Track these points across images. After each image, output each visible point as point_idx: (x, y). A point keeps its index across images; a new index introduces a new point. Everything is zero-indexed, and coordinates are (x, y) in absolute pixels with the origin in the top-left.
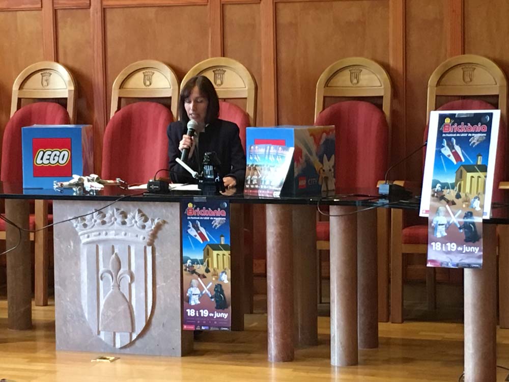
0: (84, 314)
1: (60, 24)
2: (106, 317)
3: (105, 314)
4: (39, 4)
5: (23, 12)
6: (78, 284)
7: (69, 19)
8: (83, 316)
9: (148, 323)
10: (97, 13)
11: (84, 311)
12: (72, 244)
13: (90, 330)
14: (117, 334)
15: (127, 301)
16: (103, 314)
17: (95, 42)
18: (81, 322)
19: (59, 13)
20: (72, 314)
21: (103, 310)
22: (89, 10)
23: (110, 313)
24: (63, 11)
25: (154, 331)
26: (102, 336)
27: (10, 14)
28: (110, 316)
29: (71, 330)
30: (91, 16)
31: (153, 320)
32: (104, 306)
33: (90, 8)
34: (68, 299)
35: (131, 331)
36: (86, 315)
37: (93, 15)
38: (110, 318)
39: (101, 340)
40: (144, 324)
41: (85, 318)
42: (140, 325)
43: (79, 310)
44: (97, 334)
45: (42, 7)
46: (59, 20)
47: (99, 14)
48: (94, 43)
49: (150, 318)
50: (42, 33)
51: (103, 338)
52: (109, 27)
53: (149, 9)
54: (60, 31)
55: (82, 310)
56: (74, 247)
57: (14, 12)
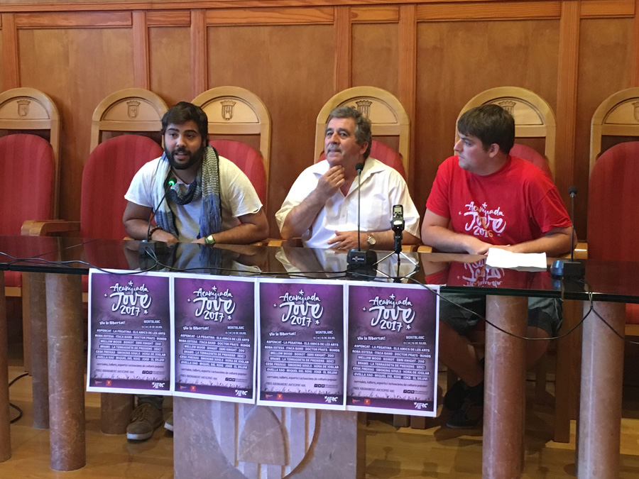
0: (215, 435)
1: (153, 46)
2: (248, 444)
3: (247, 439)
4: (129, 20)
5: (109, 30)
7: (165, 40)
8: (213, 438)
9: (309, 454)
10: (199, 32)
11: (216, 433)
13: (224, 458)
14: (262, 465)
15: (278, 422)
16: (243, 439)
17: (197, 68)
18: (211, 447)
19: (153, 31)
20: (197, 436)
21: (243, 433)
22: (188, 28)
23: (254, 438)
24: (158, 29)
25: (317, 464)
26: (241, 468)
27: (94, 32)
28: (254, 441)
29: (196, 457)
30: (192, 36)
31: (316, 449)
32: (245, 427)
33: (190, 26)
34: (193, 415)
35: (283, 464)
36: (219, 438)
37: (194, 34)
38: (254, 444)
39: (238, 472)
40: (303, 455)
41: (216, 441)
42: (296, 456)
43: (208, 430)
44: (233, 464)
45: (132, 25)
46: (153, 40)
47: (202, 33)
48: (194, 68)
49: (311, 446)
50: (133, 56)
51: (242, 471)
52: (212, 49)
53: (262, 28)
54: (154, 54)
55: (213, 431)
57: (99, 30)
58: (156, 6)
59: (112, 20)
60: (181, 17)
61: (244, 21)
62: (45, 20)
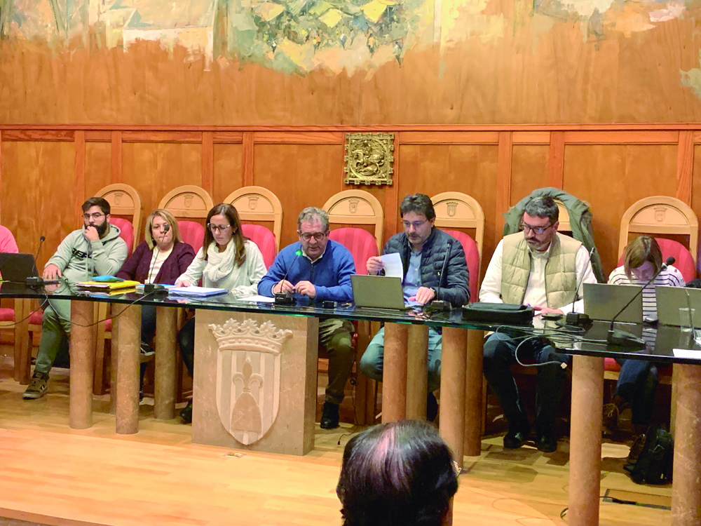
2: (237, 416)
3: (236, 414)
4: (200, 138)
5: (186, 144)
6: (214, 385)
7: (225, 152)
10: (248, 147)
11: (218, 409)
12: (210, 349)
15: (255, 403)
16: (234, 413)
20: (207, 412)
21: (235, 410)
22: (241, 145)
23: (241, 413)
25: (279, 431)
27: (176, 145)
28: (241, 415)
29: (206, 426)
31: (278, 422)
32: (236, 406)
33: (242, 143)
34: (204, 398)
35: (258, 431)
36: (220, 413)
37: (245, 149)
38: (241, 417)
40: (270, 425)
42: (266, 426)
43: (213, 408)
45: (202, 141)
46: (216, 152)
49: (276, 419)
52: (257, 160)
53: (292, 146)
55: (216, 408)
56: (212, 351)
57: (179, 144)
58: (219, 129)
59: (189, 138)
60: (237, 137)
61: (279, 140)
62: (141, 136)
